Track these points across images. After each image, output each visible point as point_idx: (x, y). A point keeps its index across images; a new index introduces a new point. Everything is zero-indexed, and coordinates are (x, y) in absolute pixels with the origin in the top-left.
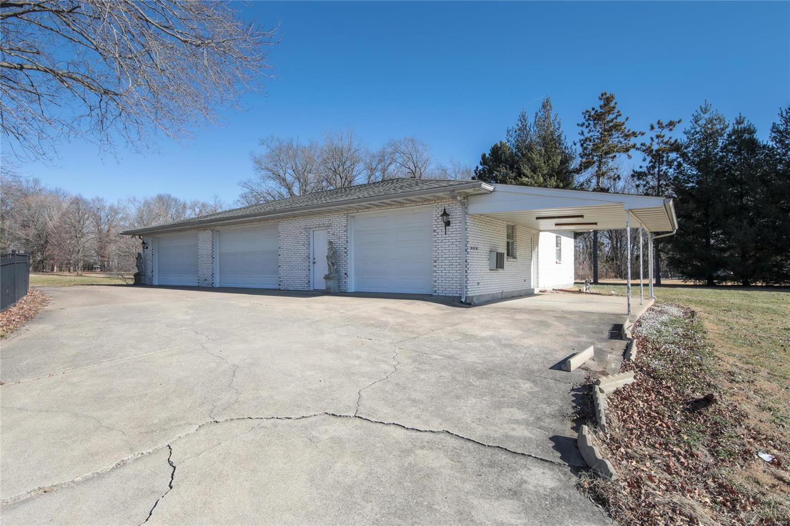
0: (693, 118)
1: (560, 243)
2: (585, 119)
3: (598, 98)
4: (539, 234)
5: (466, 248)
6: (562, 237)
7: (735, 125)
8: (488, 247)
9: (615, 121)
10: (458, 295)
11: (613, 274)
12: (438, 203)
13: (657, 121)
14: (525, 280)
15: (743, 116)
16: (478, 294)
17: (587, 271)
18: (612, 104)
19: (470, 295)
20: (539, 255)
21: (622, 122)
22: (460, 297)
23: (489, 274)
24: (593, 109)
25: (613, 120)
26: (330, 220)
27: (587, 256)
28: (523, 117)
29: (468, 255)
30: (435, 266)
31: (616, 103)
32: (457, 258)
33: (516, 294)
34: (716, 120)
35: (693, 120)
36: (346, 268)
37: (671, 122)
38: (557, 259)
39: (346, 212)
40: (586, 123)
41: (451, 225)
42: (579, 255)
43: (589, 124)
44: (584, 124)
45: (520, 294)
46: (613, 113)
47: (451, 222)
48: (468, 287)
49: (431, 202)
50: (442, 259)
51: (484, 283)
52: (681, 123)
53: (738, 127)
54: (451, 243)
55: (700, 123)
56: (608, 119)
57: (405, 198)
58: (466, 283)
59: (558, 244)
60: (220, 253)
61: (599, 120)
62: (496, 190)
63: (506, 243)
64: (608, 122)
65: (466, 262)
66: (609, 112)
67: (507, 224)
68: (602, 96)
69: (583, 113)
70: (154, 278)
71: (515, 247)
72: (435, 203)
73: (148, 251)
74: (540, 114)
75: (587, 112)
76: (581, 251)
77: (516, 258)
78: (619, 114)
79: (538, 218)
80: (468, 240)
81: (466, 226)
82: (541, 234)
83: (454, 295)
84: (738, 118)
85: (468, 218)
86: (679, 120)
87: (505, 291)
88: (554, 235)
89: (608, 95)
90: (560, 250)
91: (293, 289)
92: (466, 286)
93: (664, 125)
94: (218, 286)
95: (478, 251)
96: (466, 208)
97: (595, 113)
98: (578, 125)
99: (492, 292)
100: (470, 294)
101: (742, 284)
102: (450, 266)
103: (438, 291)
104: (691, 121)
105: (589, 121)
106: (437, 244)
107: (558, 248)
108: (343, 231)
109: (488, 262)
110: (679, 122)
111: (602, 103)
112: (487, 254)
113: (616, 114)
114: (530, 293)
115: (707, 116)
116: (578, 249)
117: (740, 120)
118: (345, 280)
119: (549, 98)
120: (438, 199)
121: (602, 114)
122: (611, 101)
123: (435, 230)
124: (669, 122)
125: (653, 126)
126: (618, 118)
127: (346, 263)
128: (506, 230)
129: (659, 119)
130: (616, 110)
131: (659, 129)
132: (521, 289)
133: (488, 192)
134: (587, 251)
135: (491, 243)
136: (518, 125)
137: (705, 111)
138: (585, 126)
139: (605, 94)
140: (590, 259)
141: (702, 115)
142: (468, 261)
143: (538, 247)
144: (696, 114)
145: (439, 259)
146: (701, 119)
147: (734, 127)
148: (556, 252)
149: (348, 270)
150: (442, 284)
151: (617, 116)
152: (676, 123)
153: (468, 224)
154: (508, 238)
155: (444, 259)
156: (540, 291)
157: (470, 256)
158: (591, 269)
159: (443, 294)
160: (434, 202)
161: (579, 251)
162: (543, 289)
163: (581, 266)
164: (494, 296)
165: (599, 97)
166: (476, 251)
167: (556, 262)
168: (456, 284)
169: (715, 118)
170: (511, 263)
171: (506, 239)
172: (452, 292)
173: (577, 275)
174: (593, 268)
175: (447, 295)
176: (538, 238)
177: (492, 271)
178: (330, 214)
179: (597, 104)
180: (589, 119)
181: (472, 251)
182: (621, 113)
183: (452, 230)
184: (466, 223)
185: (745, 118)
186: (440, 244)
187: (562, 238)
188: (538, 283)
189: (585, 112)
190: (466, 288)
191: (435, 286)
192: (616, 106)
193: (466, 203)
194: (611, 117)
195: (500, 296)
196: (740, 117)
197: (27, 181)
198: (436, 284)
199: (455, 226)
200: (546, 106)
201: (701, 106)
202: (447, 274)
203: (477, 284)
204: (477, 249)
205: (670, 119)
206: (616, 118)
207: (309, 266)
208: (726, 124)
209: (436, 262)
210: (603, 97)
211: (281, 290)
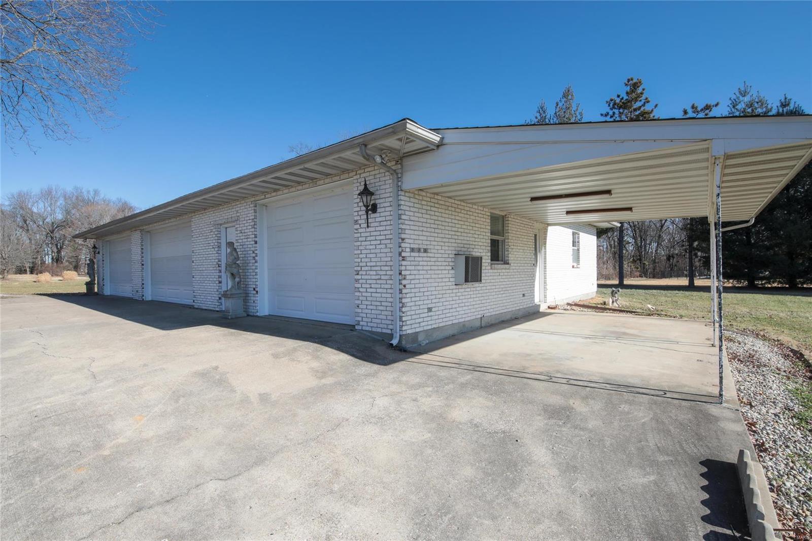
0: (730, 102)
1: (578, 242)
2: (609, 107)
3: (623, 83)
4: (547, 230)
5: (400, 250)
6: (581, 233)
7: (779, 108)
8: (453, 248)
9: (642, 109)
10: (389, 332)
11: (638, 274)
12: (360, 174)
13: (692, 105)
14: (524, 295)
15: (789, 97)
16: (429, 327)
17: (611, 269)
18: (639, 90)
19: (409, 332)
20: (547, 258)
21: (650, 110)
22: (391, 336)
23: (454, 291)
24: (618, 96)
25: (640, 107)
26: (237, 212)
27: (611, 255)
28: (542, 109)
29: (404, 263)
30: (357, 280)
31: (643, 90)
32: (387, 268)
33: (508, 317)
34: (757, 103)
35: (731, 104)
36: (254, 280)
37: (707, 105)
38: (573, 262)
39: (253, 199)
40: (611, 113)
41: (379, 210)
42: (603, 255)
43: (614, 113)
44: (608, 113)
45: (513, 317)
46: (640, 101)
47: (378, 207)
48: (404, 319)
49: (351, 174)
50: (366, 268)
51: (443, 308)
52: (719, 106)
53: (783, 111)
54: (379, 242)
55: (739, 107)
56: (635, 107)
57: (302, 167)
58: (400, 311)
59: (575, 243)
60: (151, 259)
61: (625, 108)
62: (445, 141)
63: (489, 241)
64: (635, 110)
65: (400, 274)
66: (636, 100)
67: (491, 213)
68: (628, 82)
69: (607, 102)
70: (105, 287)
71: (506, 247)
72: (356, 174)
73: (99, 257)
74: (560, 105)
75: (612, 100)
76: (605, 250)
77: (508, 264)
78: (647, 100)
79: (533, 199)
80: (403, 236)
81: (400, 212)
82: (550, 228)
83: (384, 331)
84: (783, 100)
85: (402, 198)
86: (715, 103)
87: (488, 314)
88: (570, 231)
89: (635, 81)
90: (578, 250)
91: (205, 308)
92: (401, 317)
93: (699, 109)
94: (150, 299)
95: (429, 255)
96: (399, 179)
97: (621, 101)
98: (602, 115)
99: (461, 320)
100: (408, 330)
101: (787, 286)
102: (378, 281)
103: (361, 323)
104: (728, 106)
105: (614, 110)
106: (359, 243)
107: (576, 248)
108: (251, 227)
109: (453, 272)
110: (717, 105)
111: (628, 89)
112: (450, 260)
113: (643, 101)
114: (533, 314)
115: (747, 99)
116: (601, 248)
117: (786, 102)
118: (255, 298)
119: (570, 87)
120: (360, 169)
121: (628, 101)
122: (638, 87)
123: (356, 221)
124: (705, 105)
125: (686, 110)
126: (646, 104)
127: (254, 274)
128: (489, 221)
129: (693, 103)
130: (644, 97)
131: (694, 114)
132: (518, 308)
133: (432, 147)
134: (611, 250)
135: (459, 241)
136: (536, 118)
137: (744, 94)
138: (609, 116)
139: (632, 80)
140: (614, 257)
141: (741, 98)
142: (403, 273)
143: (545, 247)
144: (734, 97)
145: (363, 269)
146: (740, 102)
147: (778, 110)
148: (572, 253)
149: (257, 283)
150: (366, 311)
151: (645, 103)
152: (713, 106)
153: (402, 207)
154: (492, 234)
155: (369, 268)
156: (549, 307)
157: (409, 263)
158: (615, 268)
159: (367, 329)
160: (354, 173)
161: (603, 250)
162: (553, 304)
163: (605, 266)
164: (464, 325)
165: (625, 83)
166: (425, 255)
167: (573, 267)
168: (386, 313)
169: (757, 100)
170: (499, 271)
171: (489, 234)
172: (381, 326)
173: (600, 276)
174: (617, 267)
175: (374, 330)
176: (546, 234)
177: (457, 287)
178: (237, 203)
179: (623, 91)
180: (614, 107)
181: (413, 254)
182: (649, 99)
183: (380, 219)
184: (399, 205)
185: (791, 99)
186: (363, 243)
187: (580, 236)
188: (545, 296)
189: (609, 100)
190: (401, 320)
191: (357, 313)
192: (644, 92)
193: (399, 171)
194: (638, 104)
195: (478, 324)
196: (786, 98)
197: (88, 192)
198: (360, 311)
199: (385, 210)
200: (567, 94)
201: (739, 89)
202: (373, 295)
203: (426, 310)
204: (425, 251)
205: (706, 103)
206: (644, 105)
207: (220, 277)
208: (769, 107)
209: (358, 274)
210: (630, 83)
211: (194, 308)
